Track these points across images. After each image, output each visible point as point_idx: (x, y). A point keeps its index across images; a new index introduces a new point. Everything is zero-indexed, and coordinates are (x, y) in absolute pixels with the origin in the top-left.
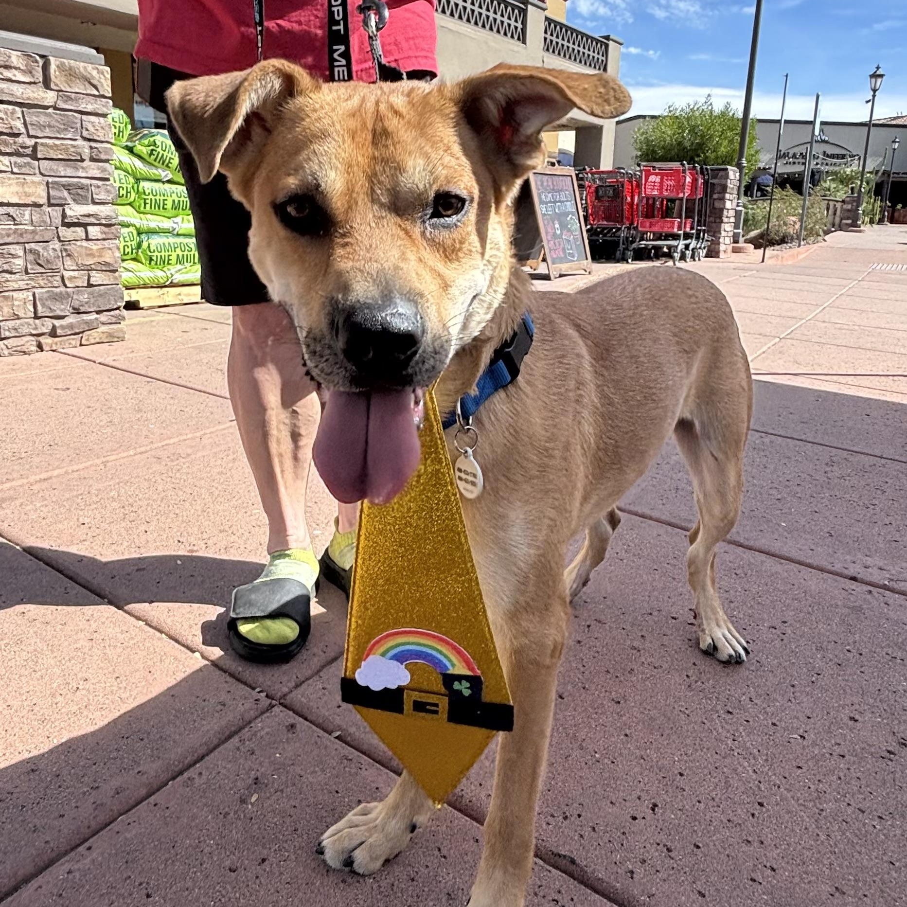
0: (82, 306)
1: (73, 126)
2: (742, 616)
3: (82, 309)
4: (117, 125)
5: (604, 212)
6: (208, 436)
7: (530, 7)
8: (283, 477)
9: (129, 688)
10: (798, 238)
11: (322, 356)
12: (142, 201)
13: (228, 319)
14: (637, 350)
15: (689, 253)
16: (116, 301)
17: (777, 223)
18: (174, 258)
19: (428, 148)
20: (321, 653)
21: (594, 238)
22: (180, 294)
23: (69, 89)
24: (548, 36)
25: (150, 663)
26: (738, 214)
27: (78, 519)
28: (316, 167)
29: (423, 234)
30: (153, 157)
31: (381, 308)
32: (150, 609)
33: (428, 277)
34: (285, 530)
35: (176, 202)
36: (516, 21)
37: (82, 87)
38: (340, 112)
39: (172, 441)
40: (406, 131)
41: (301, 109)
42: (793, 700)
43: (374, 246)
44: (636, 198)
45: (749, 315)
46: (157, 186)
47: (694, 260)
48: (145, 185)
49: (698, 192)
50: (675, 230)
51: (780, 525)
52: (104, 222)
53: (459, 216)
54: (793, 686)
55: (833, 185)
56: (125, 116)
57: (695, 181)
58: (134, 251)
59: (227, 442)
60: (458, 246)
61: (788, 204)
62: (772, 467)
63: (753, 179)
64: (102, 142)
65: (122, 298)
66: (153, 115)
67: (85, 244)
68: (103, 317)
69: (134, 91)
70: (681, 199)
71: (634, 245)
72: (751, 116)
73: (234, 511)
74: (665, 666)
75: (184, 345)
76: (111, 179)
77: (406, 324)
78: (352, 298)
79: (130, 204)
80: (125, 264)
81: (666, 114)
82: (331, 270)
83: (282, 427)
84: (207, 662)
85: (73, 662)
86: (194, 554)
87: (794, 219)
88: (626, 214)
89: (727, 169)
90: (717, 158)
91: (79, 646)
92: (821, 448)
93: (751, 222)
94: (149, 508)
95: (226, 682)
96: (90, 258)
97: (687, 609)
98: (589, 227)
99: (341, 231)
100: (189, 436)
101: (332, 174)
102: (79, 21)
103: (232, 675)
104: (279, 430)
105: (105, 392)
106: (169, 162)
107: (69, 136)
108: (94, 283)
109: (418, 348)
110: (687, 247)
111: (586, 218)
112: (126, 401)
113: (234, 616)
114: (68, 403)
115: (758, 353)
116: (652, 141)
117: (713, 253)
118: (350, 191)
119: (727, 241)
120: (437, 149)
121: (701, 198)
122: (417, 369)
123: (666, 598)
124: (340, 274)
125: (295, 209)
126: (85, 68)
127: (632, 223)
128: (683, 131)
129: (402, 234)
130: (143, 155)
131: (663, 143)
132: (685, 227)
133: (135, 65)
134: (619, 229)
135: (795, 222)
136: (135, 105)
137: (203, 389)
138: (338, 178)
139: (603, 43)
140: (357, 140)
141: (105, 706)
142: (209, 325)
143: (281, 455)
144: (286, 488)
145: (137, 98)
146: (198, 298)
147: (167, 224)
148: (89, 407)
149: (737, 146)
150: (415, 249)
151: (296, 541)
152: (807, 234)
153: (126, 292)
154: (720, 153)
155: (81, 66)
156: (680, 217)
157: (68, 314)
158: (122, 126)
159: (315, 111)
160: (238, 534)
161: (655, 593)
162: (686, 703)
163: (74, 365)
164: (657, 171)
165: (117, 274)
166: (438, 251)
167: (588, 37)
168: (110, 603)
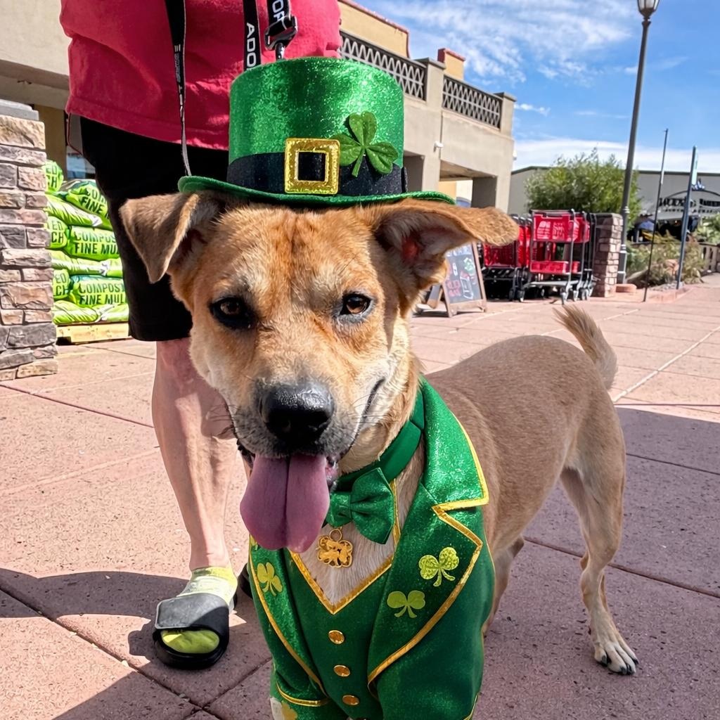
0: (18, 342)
1: (11, 176)
2: (624, 626)
3: (18, 345)
4: (51, 175)
5: (497, 256)
6: (135, 461)
7: (430, 67)
8: (203, 500)
9: (61, 693)
10: (677, 278)
11: (249, 429)
12: (74, 246)
13: (152, 354)
14: (519, 402)
15: (576, 293)
16: (49, 338)
17: (657, 265)
18: (103, 299)
19: (337, 256)
20: (242, 663)
21: (490, 279)
22: (108, 331)
23: (6, 143)
24: (447, 94)
25: (81, 671)
26: (621, 256)
27: (14, 539)
28: (246, 272)
29: (334, 328)
30: (84, 204)
31: (299, 389)
32: (81, 620)
33: (338, 364)
34: (206, 549)
35: (105, 247)
36: (417, 79)
37: (18, 141)
38: (266, 225)
39: (102, 466)
40: (319, 242)
41: (233, 223)
42: (672, 704)
43: (293, 337)
44: (528, 243)
45: (630, 349)
46: (87, 231)
47: (581, 299)
48: (76, 230)
49: (585, 236)
50: (564, 272)
51: (660, 547)
52: (38, 264)
53: (365, 313)
54: (673, 691)
55: (709, 231)
56: (58, 167)
57: (582, 227)
58: (66, 291)
59: (152, 468)
60: (364, 338)
61: (667, 248)
62: (653, 490)
63: (637, 225)
64: (36, 191)
65: (55, 335)
66: (84, 167)
67: (20, 285)
68: (37, 352)
69: (67, 144)
70: (569, 243)
71: (526, 286)
72: (634, 168)
73: (158, 530)
74: (555, 673)
75: (111, 377)
76: (45, 225)
77: (318, 403)
78: (274, 380)
79: (62, 249)
80: (57, 303)
81: (555, 165)
82: (257, 358)
83: (202, 453)
84: (134, 670)
85: (9, 670)
86: (122, 570)
87: (673, 261)
88: (518, 257)
89: (611, 216)
90: (602, 205)
91: (15, 655)
92: (698, 472)
93: (633, 264)
94: (80, 528)
95: (152, 688)
96: (26, 299)
97: (575, 621)
98: (484, 268)
99: (265, 325)
100: (117, 462)
101: (259, 278)
102: (16, 80)
103: (157, 682)
104: (200, 457)
105: (39, 421)
106: (100, 209)
107: (6, 185)
108: (29, 321)
109: (329, 423)
110: (574, 287)
111: (481, 261)
112: (59, 429)
113: (158, 627)
114: (5, 431)
115: (638, 384)
116: (543, 190)
117: (598, 292)
118: (273, 292)
119: (612, 281)
120: (346, 258)
121: (588, 243)
122: (328, 440)
123: (556, 611)
124: (264, 361)
125: (228, 307)
126: (21, 123)
127: (523, 265)
128: (572, 182)
129: (316, 327)
130: (75, 203)
131: (552, 192)
132: (573, 268)
133: (67, 120)
134: (512, 271)
135: (674, 265)
136: (68, 157)
137: (130, 419)
138: (264, 281)
139: (498, 99)
140: (279, 248)
141: (39, 711)
142: (134, 360)
143: (201, 479)
144: (206, 509)
145: (70, 150)
146: (126, 335)
147: (96, 266)
148: (24, 435)
149: (621, 195)
150: (327, 341)
151: (215, 559)
152: (685, 275)
153: (58, 329)
154: (605, 202)
155: (16, 121)
156: (568, 260)
157: (4, 349)
158: (56, 176)
159: (244, 224)
160: (162, 551)
161: (546, 607)
162: (574, 707)
163: (10, 397)
164: (547, 217)
165: (50, 313)
166: (348, 343)
167: (483, 94)
168: (44, 615)
